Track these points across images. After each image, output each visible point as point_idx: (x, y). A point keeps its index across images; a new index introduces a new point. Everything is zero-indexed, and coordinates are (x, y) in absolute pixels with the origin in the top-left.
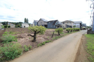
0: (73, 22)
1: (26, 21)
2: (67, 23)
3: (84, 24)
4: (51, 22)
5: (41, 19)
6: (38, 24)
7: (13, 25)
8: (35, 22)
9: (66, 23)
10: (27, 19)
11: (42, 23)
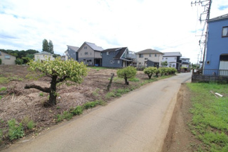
0: (162, 54)
1: (47, 47)
2: (147, 56)
3: (185, 59)
4: (111, 51)
5: (85, 44)
6: (79, 56)
7: (8, 57)
8: (70, 50)
9: (145, 56)
10: (48, 42)
11: (89, 53)
